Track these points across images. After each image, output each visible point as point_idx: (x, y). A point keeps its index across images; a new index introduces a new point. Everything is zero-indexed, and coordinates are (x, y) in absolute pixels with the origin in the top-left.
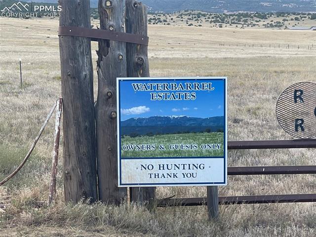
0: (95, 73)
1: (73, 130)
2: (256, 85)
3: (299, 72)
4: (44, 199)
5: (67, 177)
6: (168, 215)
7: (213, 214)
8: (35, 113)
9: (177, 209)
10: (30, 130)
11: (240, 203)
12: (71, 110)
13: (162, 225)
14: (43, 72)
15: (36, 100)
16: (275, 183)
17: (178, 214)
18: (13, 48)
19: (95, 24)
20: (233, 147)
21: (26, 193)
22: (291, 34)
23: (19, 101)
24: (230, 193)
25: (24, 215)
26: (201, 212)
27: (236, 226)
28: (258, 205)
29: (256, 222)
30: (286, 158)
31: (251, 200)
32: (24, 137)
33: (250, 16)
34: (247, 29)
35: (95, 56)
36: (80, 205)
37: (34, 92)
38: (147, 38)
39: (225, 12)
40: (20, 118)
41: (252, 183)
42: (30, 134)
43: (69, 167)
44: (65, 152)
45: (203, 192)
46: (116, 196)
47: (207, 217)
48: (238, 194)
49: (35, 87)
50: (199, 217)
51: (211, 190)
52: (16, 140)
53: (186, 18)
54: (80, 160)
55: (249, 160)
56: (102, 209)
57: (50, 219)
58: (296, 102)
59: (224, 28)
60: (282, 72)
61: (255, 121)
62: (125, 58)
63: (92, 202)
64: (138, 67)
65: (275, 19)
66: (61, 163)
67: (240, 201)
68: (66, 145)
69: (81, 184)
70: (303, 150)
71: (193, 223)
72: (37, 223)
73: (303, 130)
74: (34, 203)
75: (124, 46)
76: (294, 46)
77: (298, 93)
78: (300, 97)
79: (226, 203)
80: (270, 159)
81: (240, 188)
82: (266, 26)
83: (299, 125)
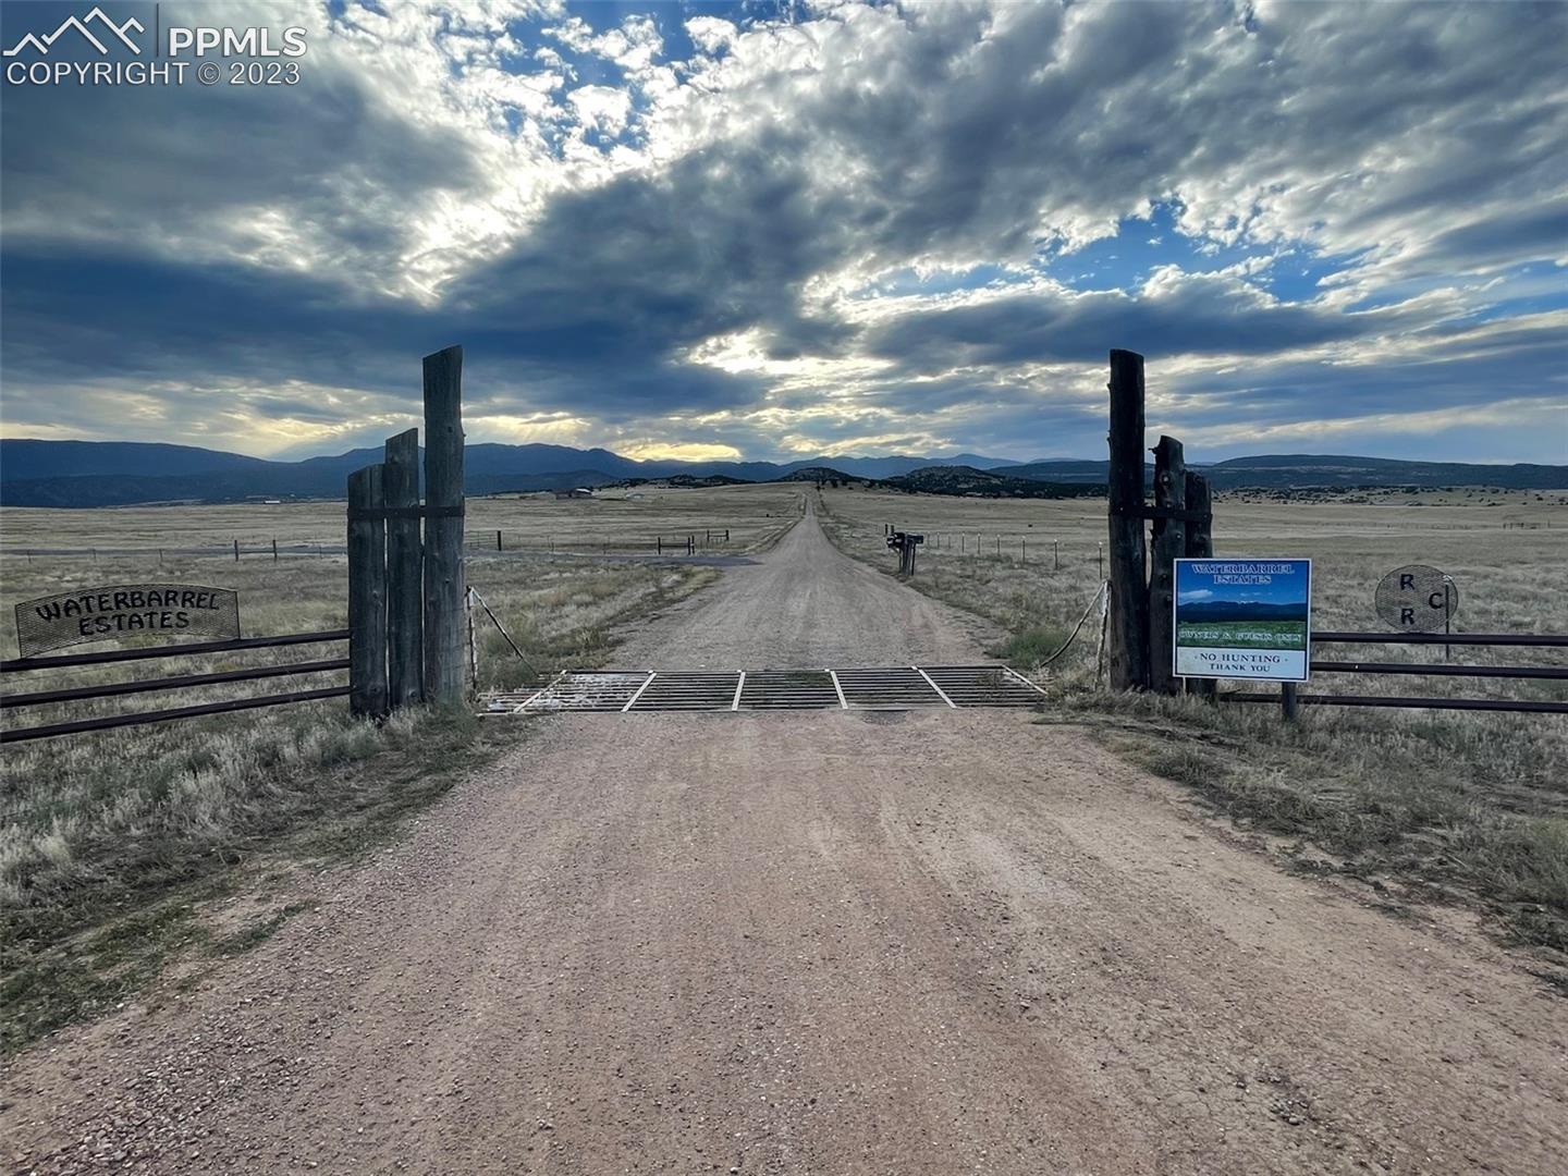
0: (1149, 555)
1: (1121, 614)
2: (1335, 569)
3: (1392, 554)
4: (1089, 684)
5: (1114, 662)
6: (1233, 711)
7: (1288, 713)
8: (1073, 595)
9: (1243, 705)
10: (1067, 612)
11: (1324, 703)
12: (1119, 592)
13: (1227, 722)
14: (1078, 553)
15: (1072, 582)
16: (1369, 684)
17: (1245, 710)
18: (1045, 529)
19: (1150, 503)
20: (1316, 638)
21: (1069, 676)
22: (1378, 510)
23: (1054, 583)
24: (1309, 691)
25: (1068, 698)
26: (1274, 711)
27: (1320, 730)
28: (1347, 707)
29: (1346, 726)
30: (1381, 654)
31: (1337, 700)
32: (1062, 619)
33: (1323, 491)
34: (1319, 506)
35: (1148, 536)
36: (1130, 692)
37: (1070, 573)
38: (1210, 516)
39: (1292, 487)
40: (1056, 600)
41: (1337, 681)
42: (1068, 617)
43: (1117, 652)
44: (1112, 636)
45: (1277, 689)
46: (1170, 686)
47: (1281, 716)
48: (1319, 693)
49: (1071, 569)
50: (1272, 715)
51: (1288, 687)
52: (1054, 622)
53: (1241, 494)
54: (1129, 645)
55: (1332, 655)
56: (1156, 700)
57: (1096, 705)
58: (1403, 588)
59: (1289, 505)
60: (1369, 554)
61: (1336, 610)
62: (1184, 539)
63: (1142, 691)
64: (1200, 547)
65: (1356, 494)
66: (1108, 646)
67: (1324, 701)
68: (1114, 629)
69: (1130, 671)
70: (1405, 646)
71: (1264, 722)
72: (1083, 708)
73: (1412, 622)
74: (1078, 687)
75: (1183, 525)
76: (1382, 525)
77: (1406, 579)
78: (1409, 583)
79: (1306, 702)
80: (1360, 655)
81: (1323, 686)
82: (1344, 502)
83: (1407, 617)
